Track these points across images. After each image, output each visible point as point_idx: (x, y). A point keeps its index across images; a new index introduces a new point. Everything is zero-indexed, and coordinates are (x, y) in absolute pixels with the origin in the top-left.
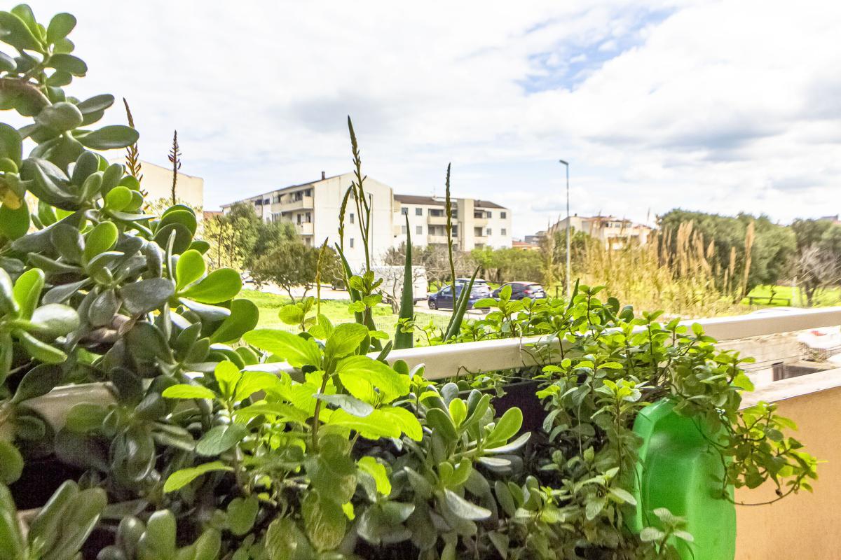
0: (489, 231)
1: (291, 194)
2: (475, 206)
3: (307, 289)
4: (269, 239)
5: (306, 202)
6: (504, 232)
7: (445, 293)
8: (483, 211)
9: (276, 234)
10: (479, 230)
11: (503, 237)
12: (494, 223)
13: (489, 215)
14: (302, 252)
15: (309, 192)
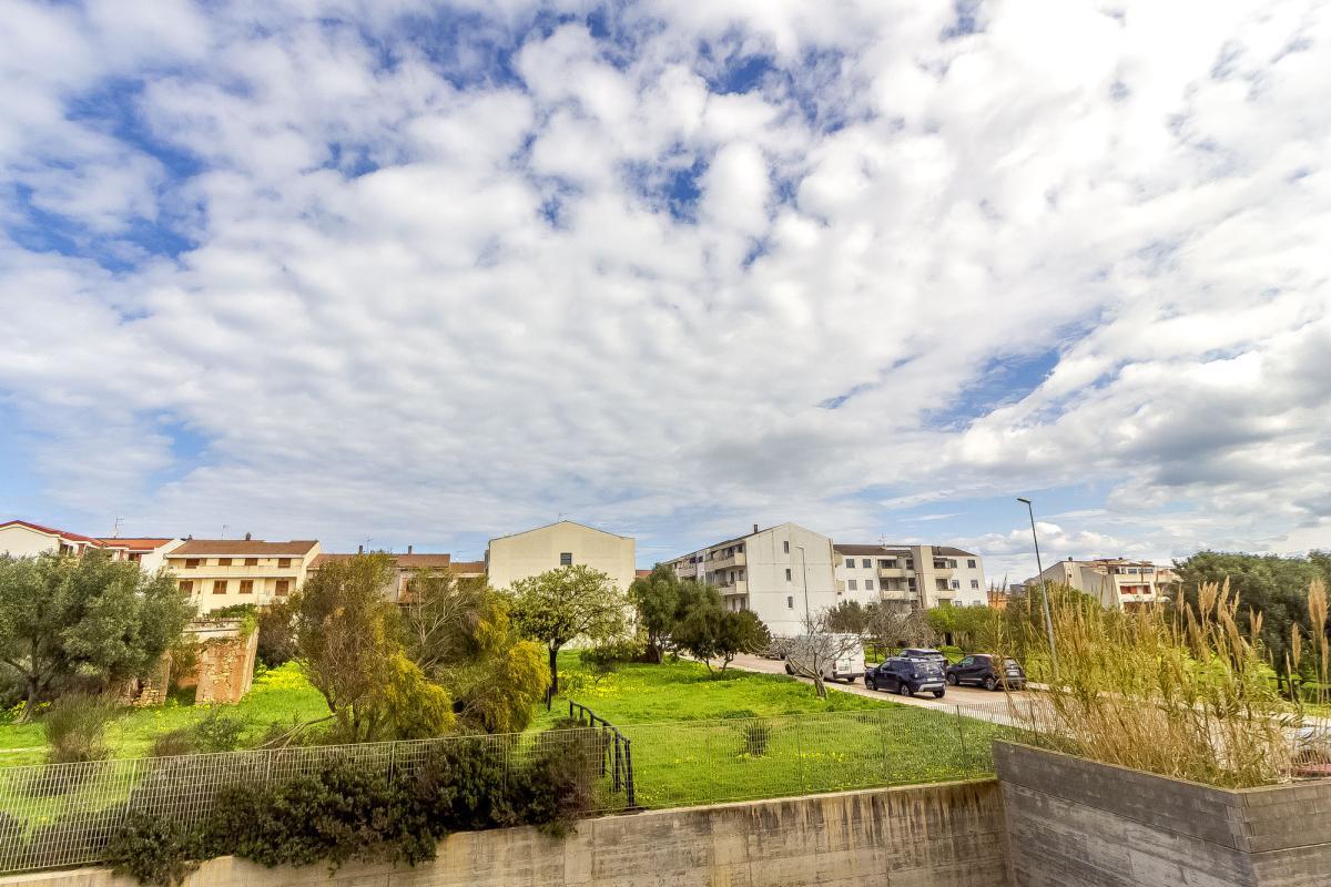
0: (956, 584)
1: (723, 550)
2: (934, 554)
3: (728, 660)
4: (690, 603)
5: (738, 559)
6: (975, 584)
7: (885, 669)
8: (946, 559)
9: (696, 596)
10: (942, 583)
11: (975, 590)
12: (961, 573)
13: (954, 564)
14: (717, 617)
15: (741, 547)
